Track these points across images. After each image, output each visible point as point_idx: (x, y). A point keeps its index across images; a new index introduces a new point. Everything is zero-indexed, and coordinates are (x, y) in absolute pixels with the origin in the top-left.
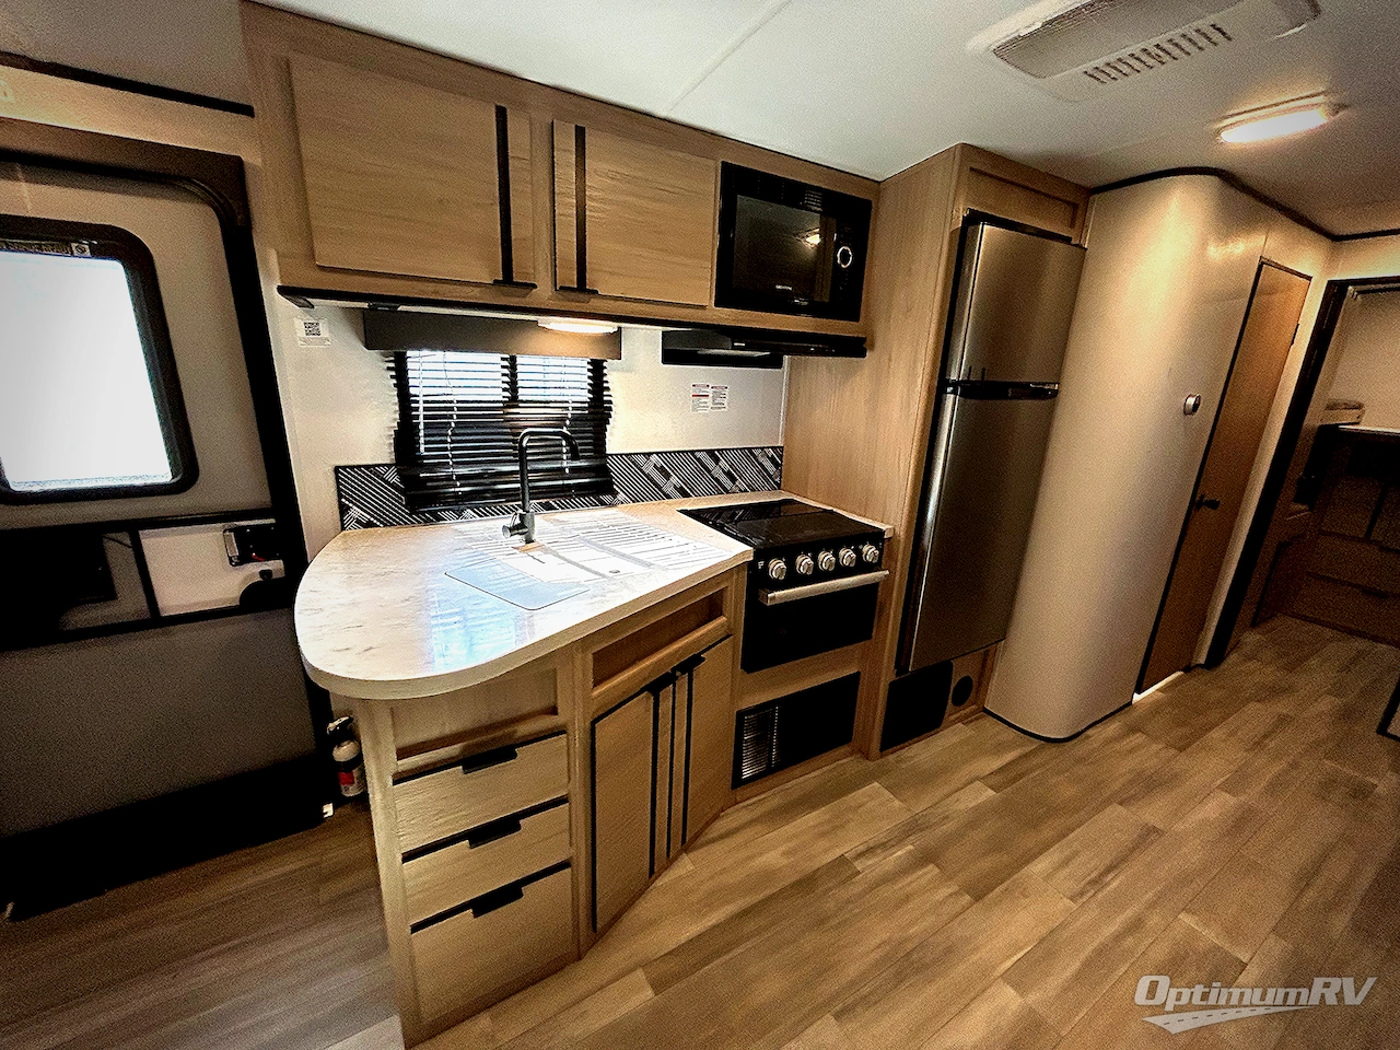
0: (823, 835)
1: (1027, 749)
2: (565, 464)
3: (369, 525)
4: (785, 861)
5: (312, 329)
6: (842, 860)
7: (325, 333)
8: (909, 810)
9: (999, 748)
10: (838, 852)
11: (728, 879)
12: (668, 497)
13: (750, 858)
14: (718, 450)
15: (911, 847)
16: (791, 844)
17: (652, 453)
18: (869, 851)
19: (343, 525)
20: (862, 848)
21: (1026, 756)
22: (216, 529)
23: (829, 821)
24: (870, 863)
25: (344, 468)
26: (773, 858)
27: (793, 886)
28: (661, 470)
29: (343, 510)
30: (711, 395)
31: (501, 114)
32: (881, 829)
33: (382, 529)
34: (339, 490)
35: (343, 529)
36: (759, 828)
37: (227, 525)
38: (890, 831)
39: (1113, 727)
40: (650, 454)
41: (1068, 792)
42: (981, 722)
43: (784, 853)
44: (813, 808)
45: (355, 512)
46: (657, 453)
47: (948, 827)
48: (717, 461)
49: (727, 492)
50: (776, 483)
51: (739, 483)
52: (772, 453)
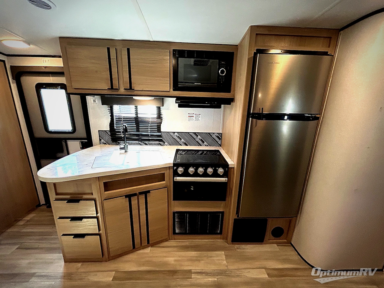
0: (191, 260)
2: (149, 134)
3: (105, 144)
4: (173, 262)
5: (94, 101)
6: (190, 271)
7: (97, 102)
8: (227, 266)
9: (285, 261)
10: (190, 268)
11: (154, 260)
12: (181, 145)
13: (166, 257)
14: (197, 133)
15: (216, 279)
16: (179, 258)
17: (175, 132)
18: (201, 273)
19: (100, 143)
20: (199, 271)
22: (78, 141)
23: (196, 257)
24: (198, 277)
25: (100, 131)
26: (171, 260)
28: (178, 137)
29: (100, 140)
30: (195, 117)
31: (108, 49)
32: (211, 268)
33: (108, 145)
34: (99, 136)
35: (100, 144)
36: (175, 249)
37: (80, 141)
38: (214, 270)
40: (174, 133)
42: (286, 247)
43: (175, 261)
44: (195, 251)
45: (102, 141)
46: (177, 132)
47: (237, 280)
48: (197, 136)
49: (201, 145)
50: (219, 144)
51: (205, 143)
52: (217, 135)
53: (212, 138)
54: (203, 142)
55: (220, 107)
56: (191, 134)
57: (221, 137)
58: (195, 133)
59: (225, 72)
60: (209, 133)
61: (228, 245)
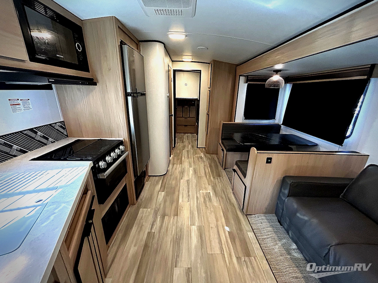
0: (139, 232)
1: (162, 179)
6: (149, 233)
8: (152, 209)
9: (158, 182)
10: (146, 233)
13: (127, 257)
15: (159, 217)
18: (153, 225)
20: (151, 226)
21: (163, 181)
23: (138, 228)
24: (154, 228)
27: (143, 251)
30: (21, 104)
32: (151, 218)
38: (153, 217)
39: (171, 166)
41: (174, 182)
42: (150, 179)
43: (135, 246)
44: (131, 228)
47: (162, 206)
48: (36, 133)
49: (46, 145)
50: (66, 135)
51: (50, 139)
52: (60, 124)
53: (56, 129)
54: (47, 139)
55: (51, 89)
56: (25, 132)
57: (65, 126)
58: (31, 130)
59: (81, 48)
60: (50, 125)
61: (136, 205)
